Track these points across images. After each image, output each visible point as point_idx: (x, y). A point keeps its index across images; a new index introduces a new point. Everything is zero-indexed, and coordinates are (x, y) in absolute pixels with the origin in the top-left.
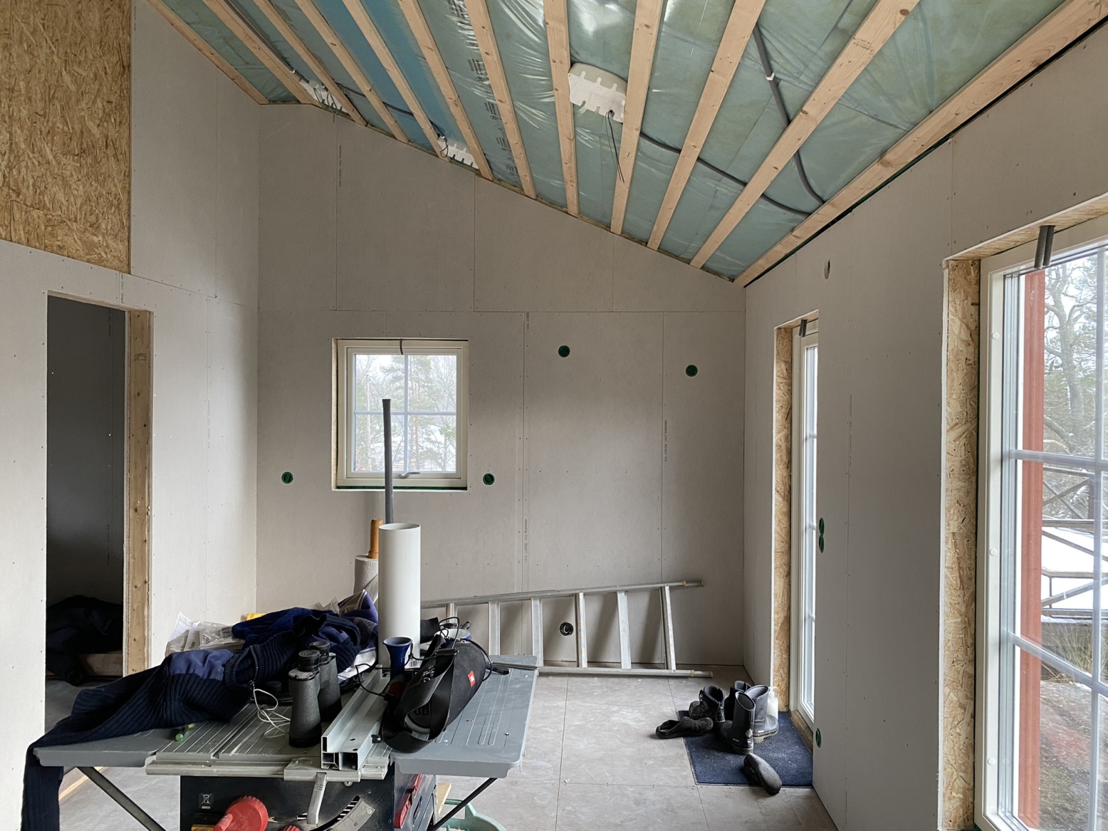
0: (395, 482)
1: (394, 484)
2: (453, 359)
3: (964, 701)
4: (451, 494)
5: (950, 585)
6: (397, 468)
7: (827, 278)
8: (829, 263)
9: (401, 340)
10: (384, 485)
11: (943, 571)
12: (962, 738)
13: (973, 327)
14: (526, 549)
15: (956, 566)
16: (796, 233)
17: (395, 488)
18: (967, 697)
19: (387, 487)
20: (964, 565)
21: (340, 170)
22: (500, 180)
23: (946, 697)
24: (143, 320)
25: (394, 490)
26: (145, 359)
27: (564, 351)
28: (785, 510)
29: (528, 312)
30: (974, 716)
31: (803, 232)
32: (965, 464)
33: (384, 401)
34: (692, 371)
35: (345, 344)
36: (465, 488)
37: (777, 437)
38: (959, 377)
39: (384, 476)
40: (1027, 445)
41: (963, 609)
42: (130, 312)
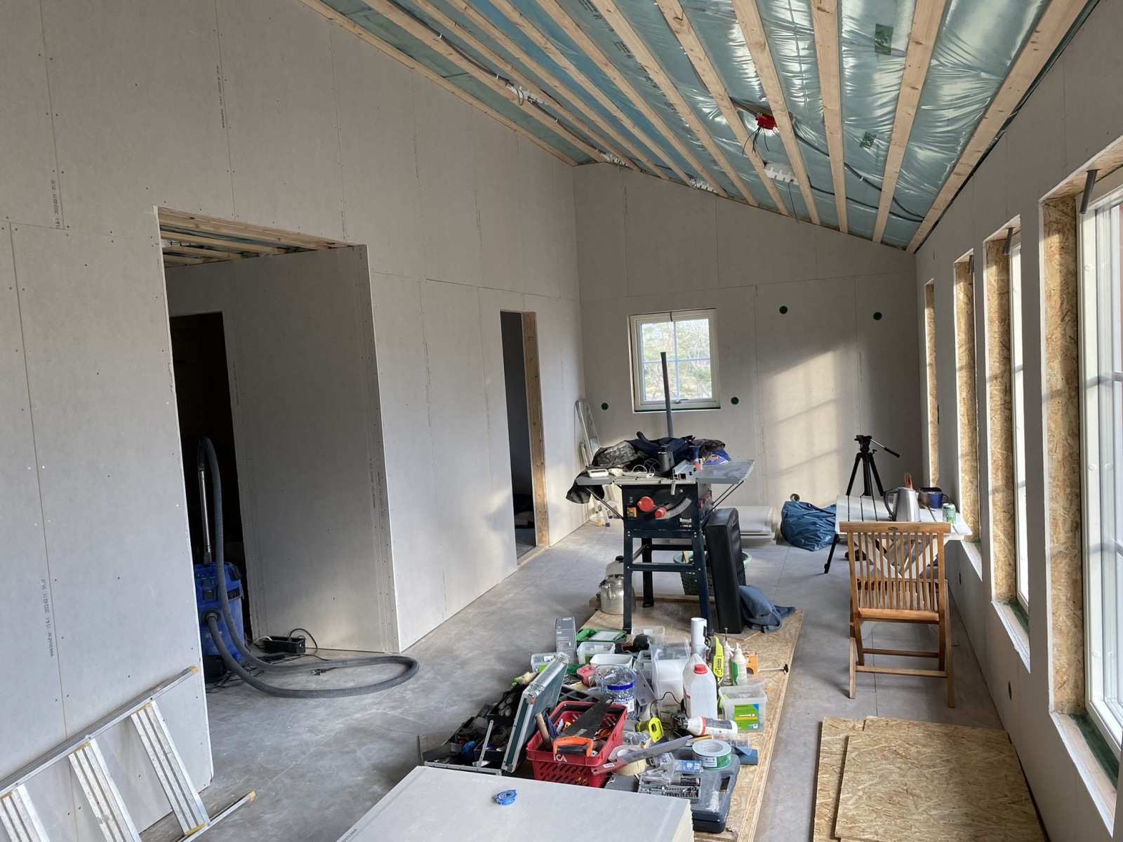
0: (672, 406)
1: (671, 408)
2: (706, 321)
3: (972, 479)
4: (709, 412)
5: (962, 423)
6: (672, 398)
9: (671, 312)
10: (665, 408)
11: (959, 417)
12: (972, 497)
13: (970, 296)
14: (763, 446)
15: (966, 414)
17: (673, 410)
18: (973, 477)
19: (668, 409)
20: (969, 413)
21: (626, 204)
22: (732, 197)
23: (963, 478)
24: (531, 316)
25: (672, 411)
26: (533, 339)
27: (784, 310)
30: (977, 487)
31: (922, 231)
32: (969, 363)
33: (662, 354)
34: (878, 316)
35: (634, 319)
36: (719, 408)
38: (963, 321)
39: (665, 403)
41: (970, 435)
42: (524, 313)
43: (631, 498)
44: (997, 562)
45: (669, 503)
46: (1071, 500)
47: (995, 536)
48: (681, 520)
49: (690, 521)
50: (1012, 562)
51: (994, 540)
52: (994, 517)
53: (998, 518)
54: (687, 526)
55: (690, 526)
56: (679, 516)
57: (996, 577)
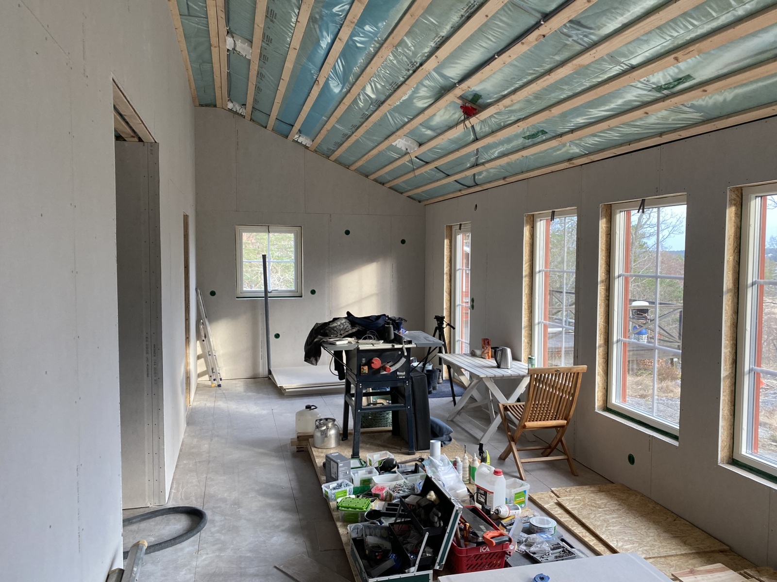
0: (269, 295)
1: (269, 296)
2: (292, 235)
3: (528, 341)
4: (295, 299)
7: (475, 210)
8: (476, 205)
9: (268, 226)
10: (264, 296)
13: (532, 234)
16: (462, 192)
17: (269, 297)
19: (266, 297)
20: (529, 303)
21: (238, 142)
27: (347, 232)
28: (449, 299)
29: (331, 215)
30: (531, 346)
31: (464, 192)
33: (263, 255)
34: (403, 242)
36: (301, 297)
37: (446, 269)
39: (264, 292)
40: (546, 267)
41: (529, 315)
43: (364, 359)
44: (599, 388)
45: (390, 362)
46: (733, 348)
47: (598, 372)
48: (398, 373)
49: (404, 373)
50: (606, 387)
51: (598, 375)
52: (598, 361)
53: (600, 362)
54: (402, 377)
55: (404, 377)
56: (397, 370)
57: (598, 396)
